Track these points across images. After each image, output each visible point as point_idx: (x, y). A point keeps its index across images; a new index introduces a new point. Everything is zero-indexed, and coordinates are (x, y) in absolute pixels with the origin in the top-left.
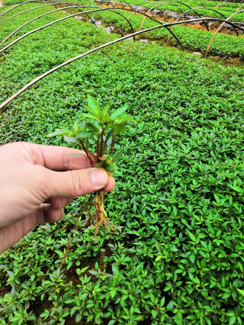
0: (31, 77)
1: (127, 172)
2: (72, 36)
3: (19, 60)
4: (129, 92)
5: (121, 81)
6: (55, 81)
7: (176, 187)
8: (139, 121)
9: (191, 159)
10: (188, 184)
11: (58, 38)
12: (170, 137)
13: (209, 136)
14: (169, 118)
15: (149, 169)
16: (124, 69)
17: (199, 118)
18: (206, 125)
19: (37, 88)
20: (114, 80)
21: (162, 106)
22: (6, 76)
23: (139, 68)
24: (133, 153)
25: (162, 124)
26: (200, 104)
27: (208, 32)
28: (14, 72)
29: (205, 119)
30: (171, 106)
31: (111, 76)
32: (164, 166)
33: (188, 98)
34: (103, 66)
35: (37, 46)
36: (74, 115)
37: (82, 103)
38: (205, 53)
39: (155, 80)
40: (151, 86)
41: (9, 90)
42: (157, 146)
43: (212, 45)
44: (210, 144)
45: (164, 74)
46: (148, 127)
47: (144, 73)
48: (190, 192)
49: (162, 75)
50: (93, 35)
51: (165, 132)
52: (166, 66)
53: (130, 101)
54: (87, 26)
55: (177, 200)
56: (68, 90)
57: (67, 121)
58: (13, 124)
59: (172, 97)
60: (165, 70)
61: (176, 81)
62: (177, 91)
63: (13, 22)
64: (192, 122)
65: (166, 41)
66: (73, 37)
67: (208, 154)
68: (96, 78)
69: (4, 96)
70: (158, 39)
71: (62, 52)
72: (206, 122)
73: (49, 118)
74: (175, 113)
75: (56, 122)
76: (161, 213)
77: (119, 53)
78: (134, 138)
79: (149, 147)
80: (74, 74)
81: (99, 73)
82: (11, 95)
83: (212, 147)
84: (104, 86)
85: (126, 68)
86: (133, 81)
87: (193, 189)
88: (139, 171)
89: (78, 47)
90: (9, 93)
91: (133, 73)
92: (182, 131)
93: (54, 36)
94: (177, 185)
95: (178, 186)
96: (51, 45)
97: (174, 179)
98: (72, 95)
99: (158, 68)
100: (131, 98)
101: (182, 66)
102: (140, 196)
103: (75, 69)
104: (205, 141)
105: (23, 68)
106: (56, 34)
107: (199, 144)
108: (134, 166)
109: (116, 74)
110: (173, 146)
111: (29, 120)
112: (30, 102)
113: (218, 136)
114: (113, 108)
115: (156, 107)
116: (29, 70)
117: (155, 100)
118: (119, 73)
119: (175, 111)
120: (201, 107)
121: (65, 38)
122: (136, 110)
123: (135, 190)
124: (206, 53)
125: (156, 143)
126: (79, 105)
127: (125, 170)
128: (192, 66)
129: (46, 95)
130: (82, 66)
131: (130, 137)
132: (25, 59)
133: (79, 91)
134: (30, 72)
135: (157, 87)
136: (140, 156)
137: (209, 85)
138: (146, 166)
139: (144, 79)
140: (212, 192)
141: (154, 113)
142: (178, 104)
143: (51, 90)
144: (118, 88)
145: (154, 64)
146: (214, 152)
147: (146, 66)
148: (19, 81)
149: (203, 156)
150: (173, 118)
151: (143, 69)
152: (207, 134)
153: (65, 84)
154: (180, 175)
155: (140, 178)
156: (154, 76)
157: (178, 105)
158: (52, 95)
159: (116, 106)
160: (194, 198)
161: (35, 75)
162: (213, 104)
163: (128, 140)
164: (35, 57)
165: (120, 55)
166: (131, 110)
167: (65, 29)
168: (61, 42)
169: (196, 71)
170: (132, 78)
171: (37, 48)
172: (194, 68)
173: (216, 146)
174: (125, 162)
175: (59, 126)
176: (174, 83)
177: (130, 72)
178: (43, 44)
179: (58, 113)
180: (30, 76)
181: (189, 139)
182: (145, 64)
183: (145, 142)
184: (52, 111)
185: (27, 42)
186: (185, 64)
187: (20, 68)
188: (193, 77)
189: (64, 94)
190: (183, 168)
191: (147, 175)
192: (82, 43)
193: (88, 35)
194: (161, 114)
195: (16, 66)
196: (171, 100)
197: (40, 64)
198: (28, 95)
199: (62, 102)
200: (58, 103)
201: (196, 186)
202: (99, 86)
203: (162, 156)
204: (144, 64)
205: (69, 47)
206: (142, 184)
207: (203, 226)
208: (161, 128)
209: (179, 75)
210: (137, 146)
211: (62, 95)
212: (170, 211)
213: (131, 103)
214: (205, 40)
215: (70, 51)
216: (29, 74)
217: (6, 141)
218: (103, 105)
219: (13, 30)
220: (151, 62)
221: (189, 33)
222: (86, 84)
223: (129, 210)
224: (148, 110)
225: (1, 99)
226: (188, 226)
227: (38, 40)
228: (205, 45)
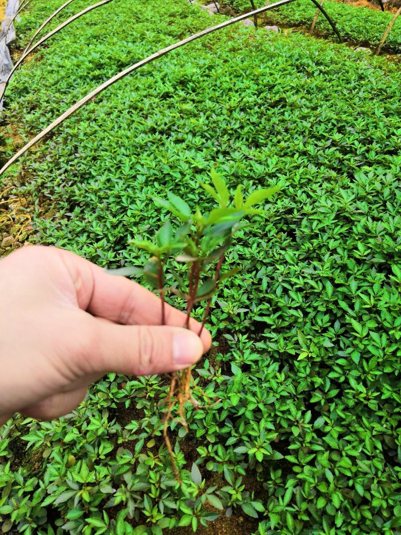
0: (88, 84)
1: (250, 232)
2: (151, 18)
3: (67, 58)
4: (251, 109)
5: (237, 92)
6: (128, 91)
7: (331, 255)
8: (269, 156)
9: (354, 214)
10: (350, 251)
11: (128, 22)
12: (319, 180)
13: (384, 180)
14: (318, 151)
15: (285, 228)
16: (241, 72)
17: (368, 151)
18: (379, 163)
19: (99, 102)
20: (226, 91)
21: (307, 132)
22: (47, 84)
23: (268, 70)
24: (260, 204)
25: (306, 161)
26: (370, 130)
27: (383, 12)
28: (59, 77)
29: (377, 153)
30: (321, 132)
31: (221, 83)
32: (311, 224)
33: (350, 119)
34: (207, 68)
35: (95, 34)
36: (163, 144)
37: (174, 125)
38: (377, 49)
39: (294, 91)
40: (287, 100)
41: (55, 105)
42: (299, 193)
43: (390, 35)
44: (386, 192)
45: (308, 81)
46: (284, 164)
47: (276, 80)
48: (354, 262)
49: (306, 83)
50: (186, 17)
51: (312, 172)
52: (313, 68)
53: (253, 123)
54: (176, 2)
55: (333, 273)
56: (151, 105)
57: (152, 153)
58: (66, 158)
59: (324, 117)
60: (310, 75)
61: (328, 94)
62: (331, 108)
64: (356, 158)
65: (309, 29)
66: (153, 19)
67: (382, 208)
68: (196, 86)
69: (47, 115)
70: (295, 25)
71: (137, 43)
72: (379, 158)
73: (122, 148)
74: (329, 143)
75: (135, 154)
76: (306, 293)
77: (230, 47)
78: (261, 181)
79: (286, 195)
80: (159, 80)
81: (201, 79)
82: (57, 113)
83: (390, 197)
84: (210, 99)
85: (245, 70)
86: (257, 92)
87: (358, 257)
88: (270, 231)
89: (162, 36)
90: (55, 111)
91: (257, 79)
92: (339, 171)
93: (122, 17)
94: (332, 251)
95: (334, 251)
96: (118, 34)
97: (328, 243)
98: (158, 113)
99: (299, 72)
100: (254, 119)
101: (340, 69)
102: (272, 267)
103: (160, 72)
104: (378, 186)
105: (75, 71)
106: (124, 15)
107: (367, 190)
108: (262, 224)
109: (228, 80)
110: (325, 193)
111: (91, 151)
112: (91, 124)
113: (399, 179)
114: (225, 134)
115: (296, 133)
116: (85, 74)
117: (295, 122)
118: (233, 78)
119: (328, 139)
120: (372, 134)
121: (140, 22)
122: (263, 138)
123: (264, 258)
124: (379, 49)
125: (297, 189)
126: (169, 129)
127: (247, 229)
128: (357, 69)
129: (116, 113)
130: (173, 67)
131: (254, 179)
132: (78, 55)
133: (169, 107)
134: (87, 76)
135: (298, 102)
136: (272, 209)
137: (386, 99)
138: (281, 225)
139: (276, 88)
140: (389, 262)
141: (293, 142)
142: (333, 128)
143: (122, 105)
144: (233, 103)
145: (292, 65)
146: (392, 203)
147: (278, 68)
148: (69, 92)
149: (373, 210)
150: (324, 152)
151: (275, 72)
152: (381, 177)
153: (145, 97)
154: (338, 237)
155: (272, 241)
156: (292, 84)
157: (333, 131)
158: (125, 112)
159: (230, 132)
160: (358, 270)
161: (94, 81)
162: (392, 130)
163: (251, 182)
164: (95, 52)
165: (233, 50)
166: (255, 138)
167: (139, 7)
168: (133, 28)
169: (363, 76)
170: (256, 87)
171: (95, 37)
172: (360, 72)
173: (395, 195)
174: (247, 218)
175: (140, 161)
176: (326, 96)
177: (252, 77)
178: (104, 31)
179: (137, 140)
180: (86, 84)
181: (351, 185)
182: (277, 65)
183: (280, 187)
184: (128, 138)
185: (77, 29)
186: (344, 65)
187: (70, 71)
188: (357, 86)
189: (145, 112)
190: (342, 226)
191: (283, 238)
192: (169, 30)
193: (178, 17)
194: (304, 145)
195: (63, 67)
196: (322, 122)
197: (102, 64)
198: (86, 113)
199: (141, 124)
200: (136, 126)
201: (363, 252)
202: (201, 99)
203: (307, 209)
204: (275, 65)
205: (148, 36)
206: (275, 250)
207: (374, 311)
208: (305, 167)
209: (335, 83)
211: (141, 113)
212: (321, 289)
213: (254, 127)
214: (378, 27)
215: (150, 42)
216: (85, 79)
217: (56, 183)
218: (208, 129)
219: (53, 9)
220: (287, 61)
221: (349, 14)
222: (180, 96)
223: (254, 287)
224: (283, 139)
225: (43, 119)
226: (350, 311)
227: (95, 24)
228: (377, 35)
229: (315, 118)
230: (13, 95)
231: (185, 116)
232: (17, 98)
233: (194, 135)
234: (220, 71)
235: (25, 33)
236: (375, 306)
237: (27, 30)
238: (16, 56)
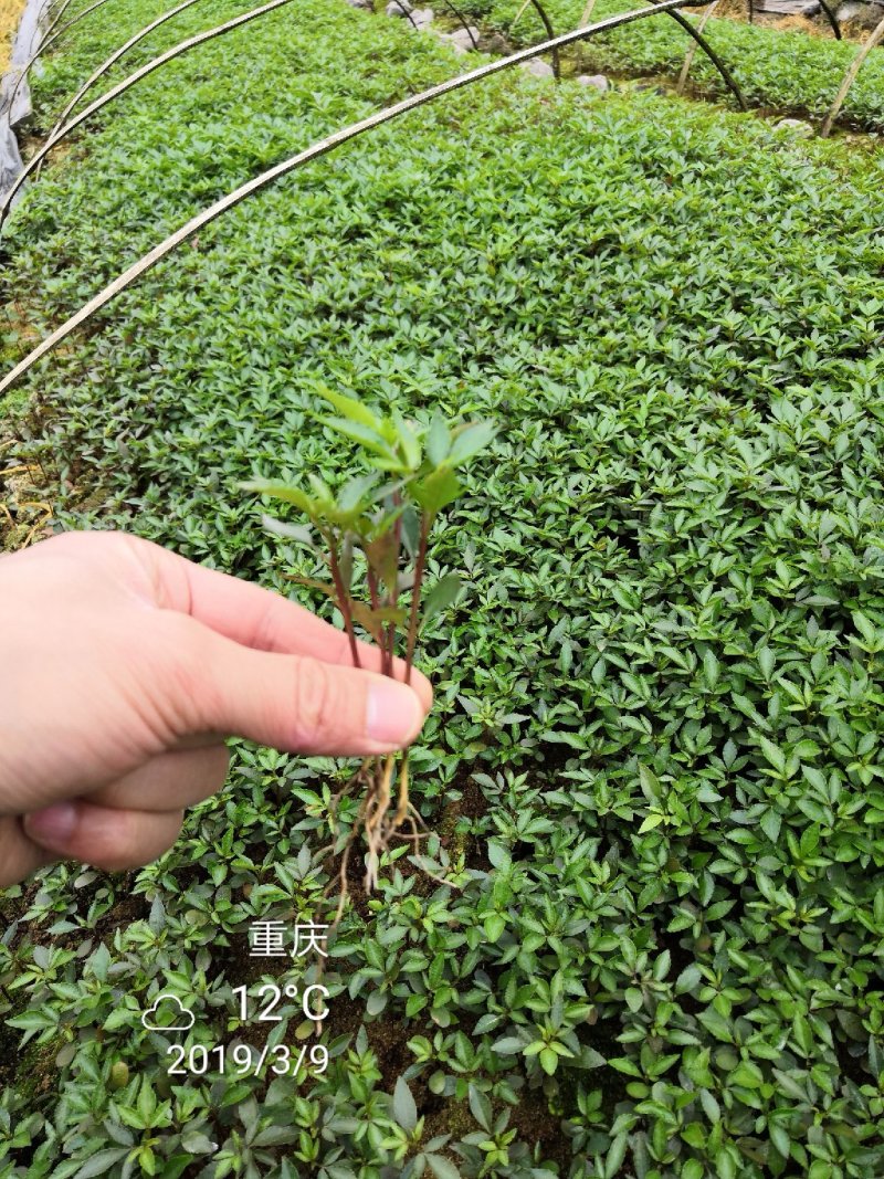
0: (185, 210)
1: (536, 539)
2: (328, 63)
3: (141, 152)
4: (541, 261)
5: (511, 221)
6: (272, 223)
7: (716, 589)
8: (580, 365)
9: (769, 494)
10: (759, 578)
11: (278, 73)
12: (692, 417)
13: (836, 415)
14: (689, 352)
15: (615, 529)
16: (521, 177)
17: (800, 351)
18: (826, 377)
19: (208, 249)
20: (488, 220)
21: (665, 311)
22: (97, 211)
23: (579, 174)
24: (559, 472)
25: (662, 374)
26: (806, 302)
27: (839, 43)
28: (124, 195)
29: (821, 355)
30: (695, 310)
31: (476, 203)
32: (673, 517)
33: (762, 279)
34: (447, 170)
35: (204, 99)
36: (346, 342)
37: (370, 299)
38: (824, 122)
39: (638, 219)
40: (622, 240)
41: (111, 258)
42: (646, 447)
43: (854, 93)
44: (842, 443)
45: (670, 196)
46: (613, 382)
47: (598, 194)
48: (767, 604)
49: (663, 200)
50: (404, 59)
51: (676, 400)
52: (679, 166)
53: (546, 292)
54: (382, 28)
55: (719, 631)
56: (320, 254)
57: (320, 362)
58: (132, 375)
59: (702, 277)
60: (674, 182)
61: (713, 223)
62: (720, 256)
63: (112, 18)
64: (775, 367)
65: (675, 81)
66: (332, 65)
67: (833, 479)
68: (421, 211)
69: (93, 279)
70: (644, 74)
71: (294, 119)
72: (825, 367)
73: (255, 351)
74: (714, 333)
75: (283, 364)
76: (660, 676)
77: (499, 123)
78: (561, 422)
79: (619, 453)
80: (340, 198)
81: (432, 195)
82: (116, 273)
83: (849, 455)
84: (451, 239)
85: (529, 174)
86: (555, 223)
87: (776, 593)
88: (580, 534)
89: (349, 102)
90: (111, 270)
91: (557, 194)
92: (736, 397)
93: (264, 63)
94: (718, 579)
95: (722, 582)
96: (254, 99)
97: (710, 561)
98: (336, 272)
99: (648, 176)
100: (548, 282)
101: (740, 168)
102: (585, 618)
103: (343, 181)
104: (822, 430)
105: (157, 180)
106: (269, 57)
107: (798, 439)
108: (562, 518)
109: (492, 197)
110: (705, 448)
111: (186, 359)
112: (188, 299)
113: (870, 415)
114: (483, 317)
115: (641, 312)
116: (179, 188)
117: (638, 288)
118: (503, 193)
119: (713, 325)
120: (810, 313)
121: (303, 72)
123: (567, 597)
124: (830, 123)
125: (642, 438)
126: (361, 306)
127: (529, 531)
128: (778, 168)
129: (243, 273)
130: (370, 169)
131: (546, 416)
132: (164, 147)
133: (361, 259)
134: (182, 192)
135: (646, 243)
136: (585, 484)
137: (842, 233)
138: (606, 520)
139: (597, 213)
140: (846, 605)
141: (635, 333)
142: (721, 302)
143: (258, 256)
144: (502, 248)
145: (634, 162)
146: (854, 469)
147: (603, 167)
148: (144, 228)
149: (812, 485)
150: (703, 353)
151: (595, 178)
152: (830, 408)
153: (309, 236)
154: (730, 547)
155: (584, 558)
156: (633, 204)
157: (723, 307)
159: (495, 311)
160: (778, 624)
161: (198, 204)
162: (854, 303)
163: (539, 425)
164: (201, 140)
165: (506, 130)
166: (549, 324)
167: (301, 40)
168: (287, 86)
169: (791, 183)
170: (553, 211)
171: (203, 107)
172: (784, 174)
173: (861, 449)
174: (528, 505)
175: (292, 379)
176: (709, 229)
177: (544, 188)
178: (222, 94)
179: (287, 333)
180: (181, 209)
181: (763, 427)
182: (601, 161)
183: (603, 434)
184: (267, 328)
185: (166, 89)
186: (748, 158)
187: (147, 182)
188: (779, 207)
189: (307, 270)
190: (741, 524)
191: (609, 551)
192: (366, 87)
193: (385, 60)
194: (659, 339)
195: (131, 173)
196: (698, 288)
197: (217, 166)
198: (179, 273)
199: (301, 297)
200: (287, 302)
201: (787, 583)
202: (432, 240)
203: (664, 484)
204: (595, 162)
205: (319, 102)
206: (590, 578)
207: (812, 718)
208: (661, 388)
209: (727, 199)
210: (572, 447)
211: (299, 271)
212: (692, 667)
213: (549, 299)
214: (827, 74)
215: (324, 116)
216: (179, 200)
217: (106, 430)
218: (447, 307)
220: (621, 152)
221: (763, 47)
222: (384, 234)
223: (545, 663)
224: (612, 325)
225: (83, 290)
226: (758, 718)
227: (205, 79)
228: (824, 91)
229: (682, 279)
230: (22, 237)
231: (395, 278)
232: (30, 244)
233: (415, 320)
234: (473, 176)
235: (52, 100)
236: (814, 707)
237: (55, 94)
238: (31, 149)
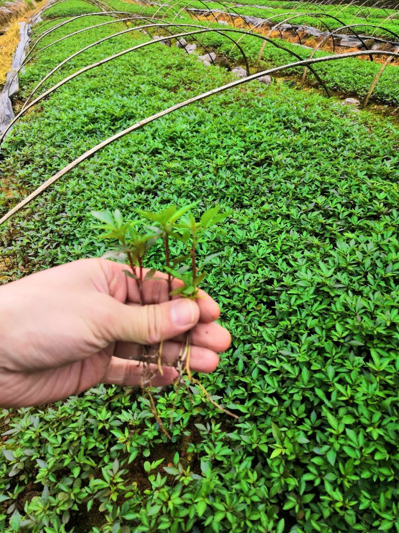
0: (82, 138)
1: (229, 304)
2: (148, 70)
3: (64, 110)
4: (237, 168)
5: (224, 148)
6: (119, 146)
7: (309, 335)
8: (252, 219)
9: (334, 288)
10: (329, 330)
11: (126, 75)
12: (302, 247)
13: (365, 249)
14: (301, 214)
15: (265, 300)
16: (229, 128)
17: (350, 215)
18: (361, 228)
20: (214, 148)
21: (291, 194)
22: (43, 137)
23: (255, 128)
24: (240, 272)
25: (289, 225)
26: (353, 192)
27: (371, 63)
28: (55, 130)
29: (360, 218)
30: (304, 194)
31: (209, 139)
32: (290, 298)
33: (333, 180)
34: (197, 123)
35: (93, 87)
36: (149, 205)
37: (161, 184)
38: (365, 99)
39: (280, 149)
40: (273, 159)
41: (48, 160)
42: (280, 261)
43: (377, 87)
44: (368, 262)
45: (294, 138)
46: (266, 228)
47: (263, 137)
48: (331, 344)
49: (292, 141)
50: (181, 69)
51: (294, 238)
52: (300, 124)
53: (239, 182)
54: (173, 54)
55: (310, 356)
56: (139, 162)
57: (137, 214)
58: (53, 217)
59: (307, 179)
60: (297, 131)
61: (314, 151)
62: (316, 168)
63: (57, 47)
64: (339, 223)
65: (300, 78)
66: (150, 72)
67: (364, 280)
68: (185, 142)
69: (39, 170)
70: (287, 75)
71: (132, 97)
72: (361, 224)
74: (311, 206)
76: (283, 377)
77: (222, 101)
78: (242, 247)
79: (268, 263)
80: (150, 135)
81: (190, 135)
82: (50, 167)
83: (371, 268)
84: (197, 156)
85: (233, 127)
86: (243, 150)
87: (335, 339)
88: (249, 303)
89: (157, 89)
90: (48, 165)
91: (245, 136)
92: (321, 237)
93: (121, 70)
94: (310, 330)
95: (312, 332)
96: (115, 86)
97: (306, 321)
98: (146, 171)
99: (285, 128)
100: (240, 178)
101: (326, 125)
102: (250, 345)
103: (151, 127)
104: (359, 256)
105: (70, 124)
106: (123, 67)
107: (348, 260)
108: (241, 295)
109: (216, 137)
110: (307, 262)
111: (77, 212)
112: (80, 182)
113: (380, 249)
114: (210, 194)
115: (280, 194)
116: (80, 128)
117: (280, 182)
118: (221, 135)
119: (312, 202)
120: (355, 198)
121: (138, 74)
122: (247, 199)
123: (242, 335)
124: (367, 100)
125: (279, 256)
126: (156, 187)
127: (226, 301)
128: (343, 126)
129: (105, 171)
130: (163, 122)
131: (235, 244)
132: (74, 108)
133: (157, 164)
134: (81, 130)
135: (283, 161)
136: (252, 278)
138: (261, 295)
139: (262, 146)
140: (368, 345)
141: (277, 204)
142: (317, 190)
143: (112, 162)
144: (220, 161)
145: (279, 121)
146: (373, 275)
147: (265, 124)
148: (64, 146)
149: (354, 283)
150: (307, 215)
151: (262, 130)
152: (363, 245)
153: (135, 153)
154: (316, 314)
155: (251, 315)
156: (278, 142)
157: (316, 193)
158: (114, 169)
159: (215, 192)
160: (337, 353)
161: (88, 135)
162: (374, 193)
163: (232, 249)
164: (90, 106)
165: (225, 103)
166: (240, 198)
167: (138, 59)
168: (130, 81)
169: (348, 133)
170: (243, 144)
171: (93, 90)
172: (345, 129)
173: (376, 266)
174: (226, 288)
176: (311, 154)
177: (239, 133)
178: (102, 84)
179: (123, 200)
180: (80, 137)
181: (332, 252)
183: (261, 254)
184: (114, 197)
186: (330, 121)
187: (66, 125)
189: (133, 170)
190: (321, 302)
191: (262, 311)
192: (165, 82)
193: (174, 69)
194: (287, 207)
195: (59, 120)
196: (306, 184)
197: (97, 118)
198: (77, 169)
199: (130, 183)
200: (123, 185)
201: (341, 334)
202: (189, 156)
203: (287, 280)
204: (262, 122)
205: (143, 89)
206: (253, 325)
207: (351, 403)
208: (288, 232)
209: (320, 140)
210: (247, 260)
211: (130, 170)
212: (297, 374)
213: (239, 186)
214: (366, 78)
215: (145, 96)
216: (79, 133)
217: (40, 244)
218: (194, 189)
219: (56, 61)
220: (274, 117)
221: (338, 64)
222: (168, 153)
223: (231, 368)
224: (267, 200)
225: (35, 175)
226: (326, 401)
227: (95, 76)
228: (365, 86)
229: (299, 179)
230: (10, 148)
231: (172, 174)
232: (13, 152)
233: (179, 196)
234: (209, 126)
235: (28, 84)
236: (352, 397)
237: (30, 81)
238: (17, 107)
